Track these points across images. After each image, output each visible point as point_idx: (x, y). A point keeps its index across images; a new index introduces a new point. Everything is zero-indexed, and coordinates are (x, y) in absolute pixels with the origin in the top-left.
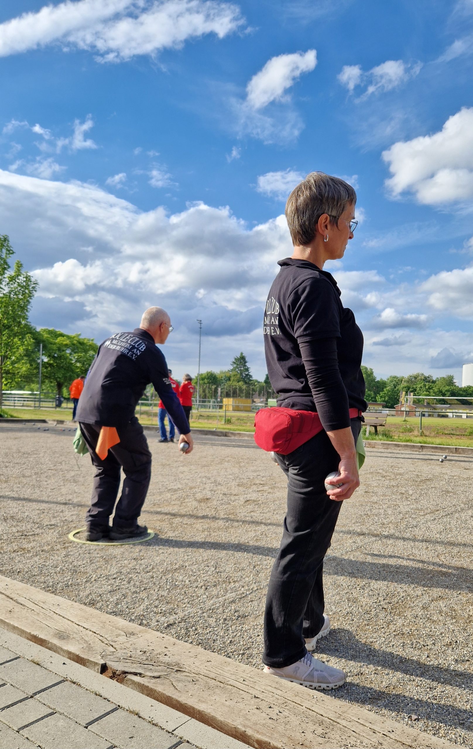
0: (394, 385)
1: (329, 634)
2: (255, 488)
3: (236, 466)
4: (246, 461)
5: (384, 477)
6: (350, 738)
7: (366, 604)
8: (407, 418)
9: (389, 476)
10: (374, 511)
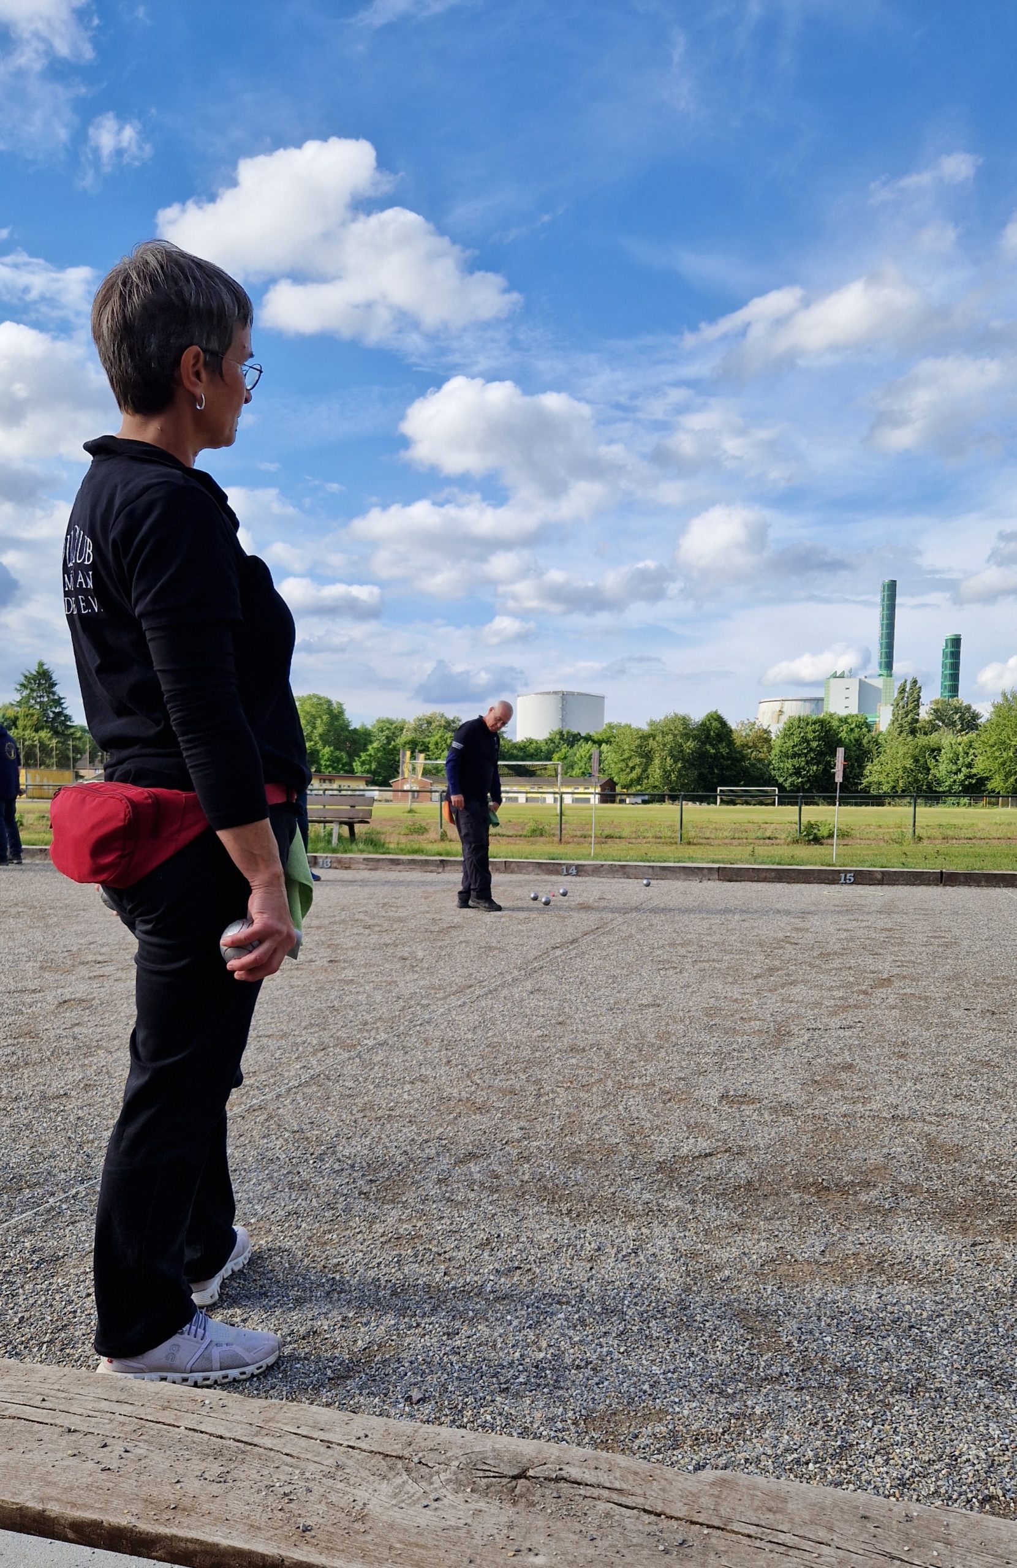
0: (387, 737)
1: (248, 1264)
2: (83, 971)
3: (36, 925)
4: (61, 913)
5: (369, 927)
6: (279, 1470)
7: (327, 1190)
8: (415, 806)
9: (378, 925)
10: (348, 998)
